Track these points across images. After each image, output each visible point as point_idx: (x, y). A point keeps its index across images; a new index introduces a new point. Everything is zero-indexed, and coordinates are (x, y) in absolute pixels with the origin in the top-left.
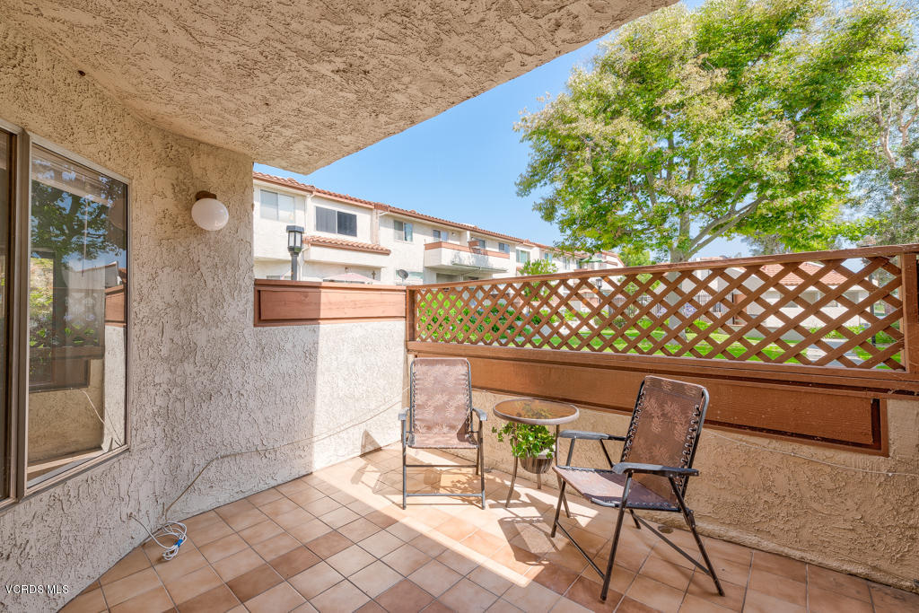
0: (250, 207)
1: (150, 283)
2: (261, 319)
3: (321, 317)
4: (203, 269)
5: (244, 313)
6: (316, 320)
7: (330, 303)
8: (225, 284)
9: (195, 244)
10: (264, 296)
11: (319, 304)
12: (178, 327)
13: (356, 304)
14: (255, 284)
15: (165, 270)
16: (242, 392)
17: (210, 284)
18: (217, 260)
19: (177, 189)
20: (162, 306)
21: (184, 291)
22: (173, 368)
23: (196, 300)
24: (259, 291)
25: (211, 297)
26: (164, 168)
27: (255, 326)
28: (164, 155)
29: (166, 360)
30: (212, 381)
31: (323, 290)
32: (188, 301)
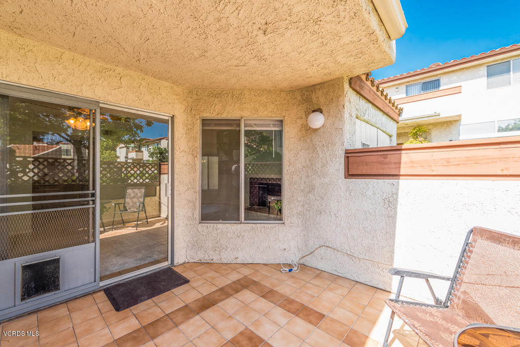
0: (341, 107)
1: (294, 158)
2: (349, 175)
3: (401, 174)
4: (318, 148)
5: (338, 170)
6: (397, 176)
7: (412, 162)
8: (328, 154)
9: (314, 137)
10: (351, 160)
11: (400, 163)
12: (308, 177)
13: (449, 162)
14: (346, 153)
15: (302, 151)
16: (338, 215)
17: (321, 156)
18: (324, 142)
19: (307, 112)
20: (301, 167)
21: (310, 161)
22: (305, 195)
23: (315, 164)
24: (348, 157)
25: (321, 162)
26: (301, 105)
27: (345, 178)
28: (301, 99)
29: (302, 191)
30: (322, 205)
31: (403, 152)
32: (312, 164)
